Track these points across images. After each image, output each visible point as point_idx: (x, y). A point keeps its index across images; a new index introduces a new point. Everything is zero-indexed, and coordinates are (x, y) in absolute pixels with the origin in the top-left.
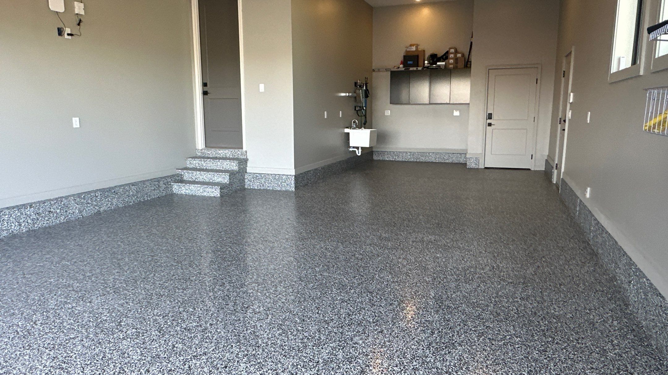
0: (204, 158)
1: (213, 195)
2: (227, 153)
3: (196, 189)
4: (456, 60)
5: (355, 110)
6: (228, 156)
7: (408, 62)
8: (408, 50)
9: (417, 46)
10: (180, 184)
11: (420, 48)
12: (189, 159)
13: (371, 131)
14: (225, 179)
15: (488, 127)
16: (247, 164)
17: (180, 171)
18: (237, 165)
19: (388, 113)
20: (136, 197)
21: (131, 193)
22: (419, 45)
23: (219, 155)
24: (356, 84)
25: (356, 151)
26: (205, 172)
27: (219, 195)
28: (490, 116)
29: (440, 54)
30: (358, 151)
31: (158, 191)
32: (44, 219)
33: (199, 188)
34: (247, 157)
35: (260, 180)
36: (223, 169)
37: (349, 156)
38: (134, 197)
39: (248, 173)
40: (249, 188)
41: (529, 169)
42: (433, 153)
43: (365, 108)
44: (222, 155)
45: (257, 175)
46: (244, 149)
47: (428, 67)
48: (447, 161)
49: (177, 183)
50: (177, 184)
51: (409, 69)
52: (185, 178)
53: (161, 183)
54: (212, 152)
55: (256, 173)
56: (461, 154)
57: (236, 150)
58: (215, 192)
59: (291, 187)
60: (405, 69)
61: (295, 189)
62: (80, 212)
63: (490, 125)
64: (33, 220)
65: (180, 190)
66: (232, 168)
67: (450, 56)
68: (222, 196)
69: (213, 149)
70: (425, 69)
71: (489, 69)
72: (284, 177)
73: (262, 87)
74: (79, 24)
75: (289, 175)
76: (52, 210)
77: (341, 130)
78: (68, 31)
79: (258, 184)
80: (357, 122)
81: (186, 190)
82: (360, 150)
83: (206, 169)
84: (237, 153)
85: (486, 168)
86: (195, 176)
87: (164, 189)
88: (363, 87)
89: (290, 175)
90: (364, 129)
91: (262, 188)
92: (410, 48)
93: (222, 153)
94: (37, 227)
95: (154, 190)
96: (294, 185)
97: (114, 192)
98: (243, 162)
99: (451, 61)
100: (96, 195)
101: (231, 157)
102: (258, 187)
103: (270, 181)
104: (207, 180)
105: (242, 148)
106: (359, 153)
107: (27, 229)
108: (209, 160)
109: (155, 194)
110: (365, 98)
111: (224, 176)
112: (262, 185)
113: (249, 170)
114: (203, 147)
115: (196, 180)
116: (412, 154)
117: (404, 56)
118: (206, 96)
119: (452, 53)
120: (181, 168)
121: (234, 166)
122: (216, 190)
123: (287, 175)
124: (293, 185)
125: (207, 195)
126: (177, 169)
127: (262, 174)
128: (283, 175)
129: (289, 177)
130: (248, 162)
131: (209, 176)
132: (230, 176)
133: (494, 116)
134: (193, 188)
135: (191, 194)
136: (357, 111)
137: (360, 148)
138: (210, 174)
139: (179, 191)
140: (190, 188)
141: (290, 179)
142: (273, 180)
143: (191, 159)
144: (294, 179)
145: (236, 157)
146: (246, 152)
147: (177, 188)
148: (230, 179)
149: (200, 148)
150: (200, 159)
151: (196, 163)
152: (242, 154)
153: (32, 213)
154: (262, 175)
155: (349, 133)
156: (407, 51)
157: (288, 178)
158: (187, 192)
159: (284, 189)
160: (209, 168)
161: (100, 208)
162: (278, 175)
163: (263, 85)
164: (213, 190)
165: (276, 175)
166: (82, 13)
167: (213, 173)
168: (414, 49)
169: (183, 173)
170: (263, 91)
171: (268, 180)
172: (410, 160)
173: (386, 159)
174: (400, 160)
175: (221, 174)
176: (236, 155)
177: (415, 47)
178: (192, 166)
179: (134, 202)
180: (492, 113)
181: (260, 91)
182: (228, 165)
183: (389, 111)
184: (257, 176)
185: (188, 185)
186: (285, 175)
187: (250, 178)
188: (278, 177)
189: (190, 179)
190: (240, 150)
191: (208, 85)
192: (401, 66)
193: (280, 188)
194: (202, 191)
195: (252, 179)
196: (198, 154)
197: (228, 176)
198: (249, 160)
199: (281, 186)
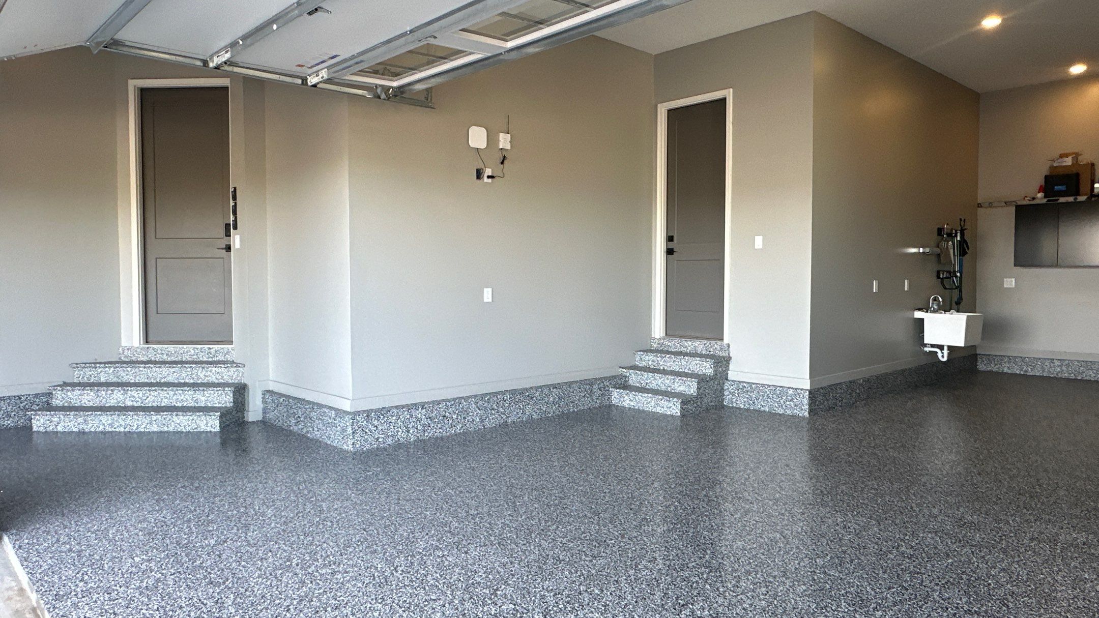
0: (662, 352)
1: (669, 413)
2: (699, 346)
3: (645, 400)
5: (938, 277)
6: (699, 350)
7: (1056, 187)
8: (1055, 164)
9: (1076, 156)
10: (622, 391)
11: (1084, 159)
12: (639, 353)
13: (968, 316)
14: (690, 388)
16: (729, 366)
17: (625, 370)
18: (712, 366)
19: (1010, 283)
20: (557, 406)
21: (551, 399)
22: (1081, 155)
23: (685, 349)
24: (940, 231)
25: (936, 352)
26: (661, 375)
27: (679, 414)
30: (943, 353)
31: (589, 399)
32: (437, 426)
33: (650, 400)
34: (729, 354)
35: (749, 393)
36: (690, 372)
37: (923, 361)
38: (555, 405)
39: (729, 381)
40: (730, 405)
43: (958, 274)
44: (689, 348)
45: (745, 384)
46: (726, 341)
49: (617, 388)
50: (618, 390)
51: (1058, 200)
52: (631, 382)
53: (596, 387)
54: (673, 344)
55: (742, 382)
57: (713, 342)
58: (673, 408)
59: (802, 410)
60: (1048, 201)
61: (809, 413)
62: (482, 421)
64: (423, 426)
65: (622, 399)
66: (704, 371)
68: (683, 416)
69: (677, 340)
70: (1093, 199)
72: (791, 392)
73: (759, 242)
74: (502, 163)
75: (798, 389)
76: (447, 414)
77: (908, 314)
78: (488, 172)
79: (745, 400)
80: (941, 300)
81: (631, 400)
82: (946, 352)
83: (664, 369)
84: (715, 347)
86: (646, 379)
87: (599, 396)
88: (956, 236)
89: (802, 390)
90: (956, 313)
91: (752, 408)
92: (1060, 160)
93: (690, 345)
94: (427, 436)
95: (584, 397)
96: (807, 407)
97: (529, 396)
98: (722, 362)
100: (504, 398)
101: (704, 352)
102: (744, 405)
103: (766, 397)
104: (663, 388)
105: (722, 339)
106: (943, 356)
107: (416, 438)
108: (668, 356)
109: (586, 404)
110: (960, 256)
111: (689, 383)
112: (751, 402)
113: (731, 375)
114: (662, 336)
115: (647, 387)
116: (1065, 363)
117: (1046, 177)
118: (670, 256)
120: (626, 365)
121: (706, 368)
122: (675, 405)
123: (796, 389)
125: (660, 412)
126: (620, 368)
127: (754, 384)
128: (789, 388)
129: (799, 391)
130: (730, 362)
131: (666, 381)
132: (699, 383)
134: (641, 398)
135: (637, 408)
136: (942, 279)
137: (946, 348)
138: (667, 379)
139: (621, 403)
140: (637, 398)
141: (802, 396)
142: (770, 395)
143: (642, 353)
144: (807, 397)
145: (712, 353)
146: (728, 346)
147: (619, 398)
148: (698, 388)
149: (657, 336)
150: (655, 354)
151: (649, 360)
152: (721, 349)
153: (424, 417)
154: (753, 386)
155: (922, 320)
156: (1052, 168)
157: (798, 394)
158: (632, 404)
159: (789, 412)
160: (669, 369)
161: (508, 417)
162: (781, 387)
163: (761, 237)
164: (671, 404)
165: (776, 387)
166: (508, 147)
167: (673, 377)
168: (1068, 161)
169: (628, 374)
170: (761, 247)
171: (763, 396)
172: (1060, 375)
173: (1006, 370)
174: (1038, 374)
175: (684, 379)
176: (712, 350)
177: (1070, 158)
178: (643, 364)
179: (554, 412)
181: (756, 247)
182: (698, 365)
183: (1013, 280)
184: (744, 387)
185: (633, 393)
186: (792, 388)
187: (732, 389)
188: (779, 391)
189: (638, 385)
190: (719, 342)
191: (675, 239)
192: (1040, 195)
193: (782, 410)
194: (653, 404)
195: (736, 392)
196: (655, 346)
197: (696, 384)
198: (732, 360)
199: (784, 407)
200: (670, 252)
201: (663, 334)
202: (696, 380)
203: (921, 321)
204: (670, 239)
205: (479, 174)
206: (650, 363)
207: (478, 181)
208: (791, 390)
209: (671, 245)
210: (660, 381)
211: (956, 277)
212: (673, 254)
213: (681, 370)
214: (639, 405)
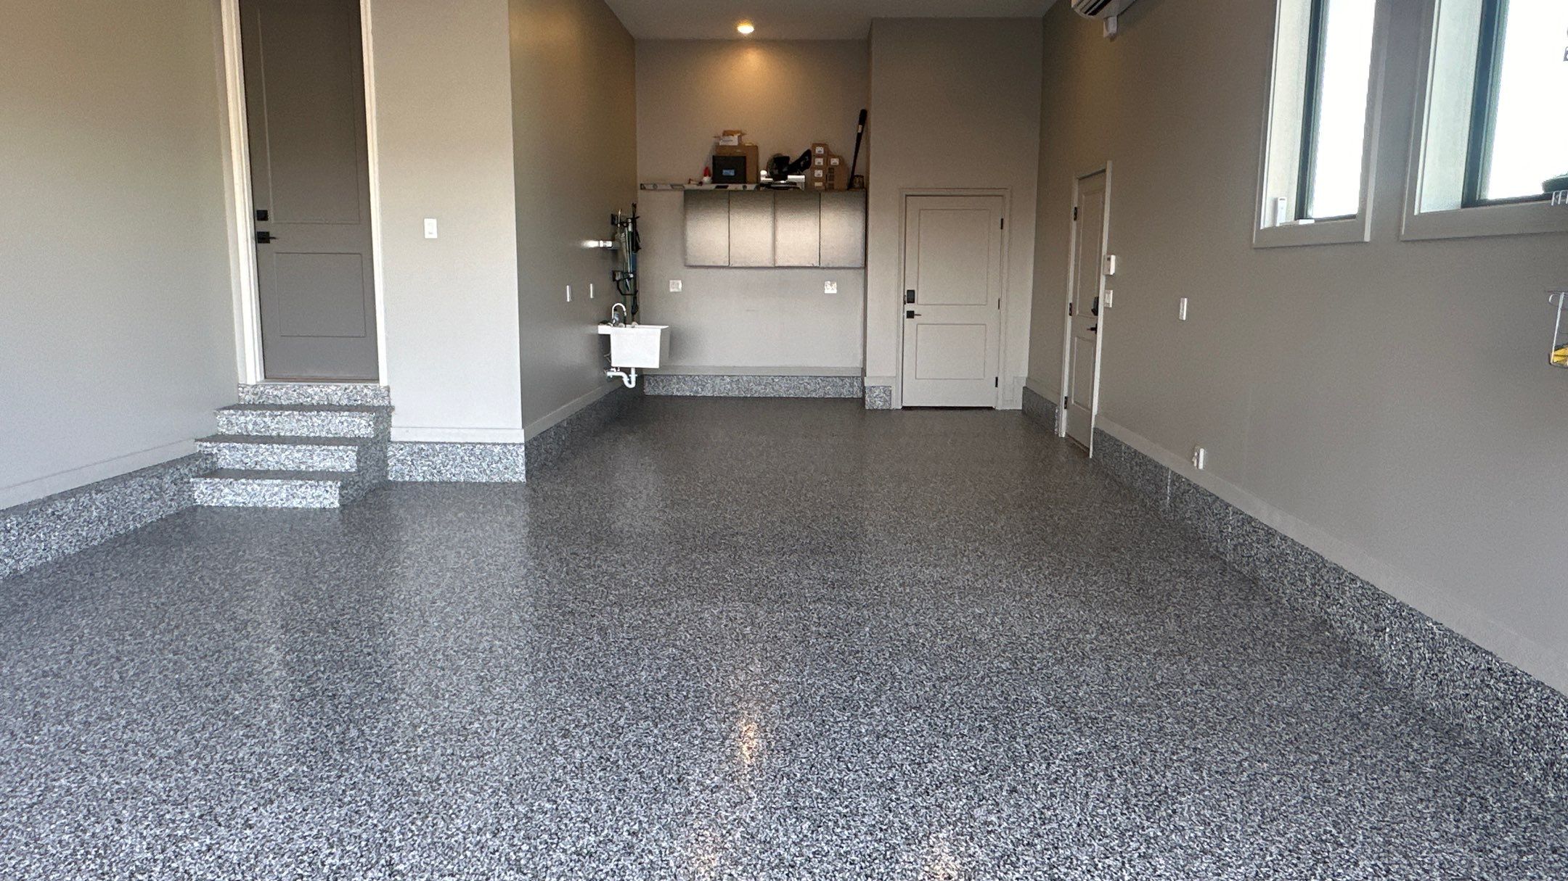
0: (263, 407)
1: (318, 506)
2: (335, 392)
3: (267, 491)
4: (830, 171)
5: (614, 280)
6: (335, 400)
7: (724, 171)
8: (721, 143)
9: (741, 134)
10: (217, 480)
11: (748, 141)
12: (226, 412)
13: (662, 330)
14: (346, 460)
15: (907, 320)
16: (390, 421)
17: (208, 444)
18: (371, 423)
19: (676, 286)
20: (106, 524)
21: (95, 514)
22: (745, 134)
23: (309, 400)
24: (613, 217)
25: (621, 377)
26: (285, 446)
27: (337, 505)
28: (910, 297)
29: (795, 155)
30: (629, 378)
31: (159, 502)
33: (276, 489)
34: (390, 403)
35: (431, 458)
36: (330, 435)
38: (102, 523)
39: (396, 443)
40: (399, 479)
41: (990, 408)
42: (783, 377)
44: (316, 397)
45: (423, 446)
46: (384, 381)
47: (768, 185)
48: (814, 395)
49: (205, 476)
50: (208, 480)
51: (726, 187)
52: (222, 463)
53: (167, 479)
54: (286, 392)
55: (418, 442)
56: (842, 378)
57: (359, 386)
58: (328, 497)
59: (516, 473)
60: (717, 187)
61: (526, 477)
63: (911, 315)
65: (216, 494)
66: (357, 432)
67: (816, 164)
68: (343, 505)
69: (290, 385)
70: (761, 189)
71: (907, 196)
72: (497, 449)
73: (431, 227)
75: (509, 444)
77: (590, 330)
79: (425, 468)
80: (624, 309)
81: (236, 494)
82: (633, 376)
83: (279, 435)
84: (365, 392)
85: (904, 408)
86: (254, 455)
87: (174, 495)
88: (627, 226)
89: (514, 445)
90: (637, 326)
91: (436, 479)
92: (726, 138)
93: (316, 392)
95: (150, 500)
96: (524, 468)
97: (53, 514)
98: (383, 414)
99: (819, 173)
100: (5, 527)
101: (344, 402)
102: (424, 477)
103: (459, 460)
104: (291, 466)
105: (377, 380)
106: (630, 382)
108: (287, 413)
109: (152, 513)
110: (633, 250)
111: (341, 454)
112: (435, 471)
113: (395, 435)
114: (259, 380)
115: (259, 467)
116: (736, 380)
117: (714, 157)
118: (261, 246)
119: (819, 156)
120: (204, 436)
121: (362, 426)
122: (327, 491)
123: (505, 445)
124: (522, 468)
125: (300, 506)
126: (197, 440)
127: (437, 443)
128: (494, 444)
129: (511, 448)
130: (393, 414)
131: (296, 455)
132: (358, 453)
133: (918, 297)
134: (259, 488)
135: (250, 505)
136: (618, 282)
137: (633, 371)
138: (299, 451)
139: (215, 500)
140: (249, 489)
141: (515, 454)
142: (466, 458)
143: (232, 412)
144: (523, 454)
145: (360, 402)
146: (388, 389)
147: (204, 492)
148: (358, 461)
149: (251, 381)
150: (259, 412)
151: (248, 422)
152: (376, 396)
154: (437, 447)
155: (608, 336)
156: (717, 146)
157: (509, 451)
158: (239, 499)
159: (496, 479)
160: (288, 434)
161: (17, 561)
162: (480, 444)
163: (434, 222)
164: (318, 492)
165: (474, 444)
167: (310, 447)
168: (734, 141)
169: (215, 451)
170: (435, 236)
171: (454, 460)
172: (730, 394)
173: (676, 393)
174: (709, 395)
175: (332, 448)
176: (359, 398)
177: (736, 137)
178: (237, 430)
179: (102, 537)
180: (915, 289)
181: (427, 236)
182: (345, 424)
183: (680, 282)
184: (419, 450)
185: (243, 481)
186: (498, 444)
187: (402, 455)
188: (479, 450)
189: (237, 467)
190: (370, 385)
191: (271, 215)
192: (706, 179)
193: (485, 477)
194: (284, 495)
195: (409, 458)
196: (247, 398)
197: (355, 453)
198: (397, 410)
199: (488, 472)
200: (262, 238)
201: (260, 378)
202: (350, 447)
203: (606, 339)
204: (260, 215)
206: (250, 427)
208: (499, 447)
209: (263, 226)
210: (283, 455)
211: (630, 279)
212: (268, 242)
213: (312, 435)
214: (255, 500)
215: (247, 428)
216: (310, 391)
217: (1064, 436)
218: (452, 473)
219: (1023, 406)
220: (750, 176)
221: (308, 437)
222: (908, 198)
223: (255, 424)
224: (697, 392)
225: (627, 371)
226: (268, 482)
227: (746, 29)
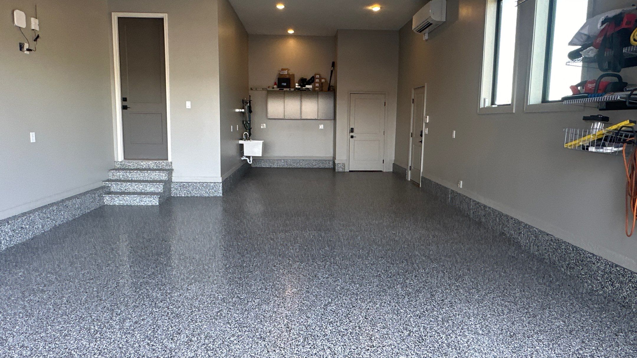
0: (126, 169)
1: (151, 204)
2: (151, 164)
3: (132, 199)
4: (321, 84)
5: (243, 123)
6: (151, 167)
7: (282, 84)
8: (281, 73)
9: (288, 70)
10: (113, 195)
11: (291, 72)
12: (112, 171)
13: (262, 142)
14: (160, 188)
15: (351, 139)
16: (172, 174)
17: (108, 183)
18: (167, 175)
19: (264, 126)
22: (289, 70)
23: (141, 167)
24: (243, 101)
25: (247, 160)
26: (137, 183)
27: (158, 204)
28: (352, 130)
29: (308, 78)
30: (250, 160)
31: (94, 203)
33: (135, 198)
34: (172, 168)
35: (187, 188)
36: (151, 180)
37: (242, 165)
38: (79, 210)
39: (174, 182)
40: (176, 196)
41: (381, 171)
42: (304, 160)
43: (249, 122)
44: (144, 166)
45: (185, 184)
46: (170, 160)
47: (299, 89)
48: (315, 167)
49: (107, 194)
51: (283, 89)
52: (112, 190)
53: (96, 194)
54: (132, 164)
55: (182, 182)
56: (325, 161)
58: (155, 201)
59: (219, 193)
60: (280, 89)
61: (223, 195)
63: (352, 137)
65: (113, 201)
66: (161, 178)
67: (316, 81)
68: (160, 204)
69: (134, 161)
70: (296, 90)
71: (350, 93)
72: (212, 184)
73: (188, 105)
74: (35, 40)
77: (236, 142)
78: (26, 46)
79: (185, 191)
80: (248, 134)
81: (120, 201)
83: (132, 180)
84: (162, 164)
85: (350, 171)
86: (125, 187)
87: (99, 201)
88: (247, 104)
89: (218, 183)
91: (189, 195)
92: (283, 71)
93: (144, 164)
96: (222, 191)
98: (170, 171)
99: (317, 85)
100: (53, 209)
101: (155, 168)
102: (185, 195)
104: (139, 191)
105: (167, 159)
106: (250, 162)
108: (135, 171)
109: (94, 206)
110: (250, 113)
111: (157, 186)
112: (189, 193)
113: (174, 179)
115: (126, 191)
116: (286, 161)
117: (278, 78)
118: (124, 110)
119: (317, 78)
120: (105, 180)
121: (163, 176)
122: (154, 199)
123: (215, 183)
124: (221, 191)
125: (144, 205)
126: (103, 181)
127: (190, 182)
128: (210, 183)
130: (173, 172)
132: (164, 186)
133: (355, 130)
134: (129, 198)
135: (125, 204)
137: (251, 157)
138: (141, 185)
139: (112, 203)
140: (125, 198)
141: (218, 186)
142: (200, 188)
143: (114, 171)
144: (221, 186)
145: (161, 168)
146: (171, 163)
147: (107, 200)
148: (164, 188)
149: (120, 160)
150: (125, 171)
151: (120, 175)
152: (167, 165)
154: (190, 184)
156: (279, 74)
157: (216, 185)
158: (121, 202)
159: (212, 195)
160: (136, 179)
162: (206, 182)
164: (152, 199)
165: (204, 183)
166: (37, 29)
167: (146, 184)
168: (286, 72)
169: (110, 185)
170: (190, 107)
171: (196, 188)
173: (263, 166)
176: (160, 166)
177: (287, 71)
178: (116, 178)
180: (354, 128)
181: (187, 107)
182: (157, 175)
183: (265, 124)
184: (183, 185)
185: (123, 195)
186: (212, 183)
187: (177, 187)
188: (205, 185)
189: (118, 191)
190: (165, 161)
191: (128, 99)
192: (275, 86)
193: (207, 194)
194: (138, 201)
195: (179, 188)
196: (118, 166)
197: (162, 186)
198: (174, 170)
199: (208, 193)
200: (124, 108)
201: (123, 159)
202: (161, 183)
203: (242, 145)
204: (124, 99)
205: (21, 47)
206: (121, 177)
207: (21, 52)
208: (213, 184)
209: (125, 103)
210: (136, 186)
211: (248, 123)
212: (127, 109)
213: (145, 179)
214: (127, 203)
215: (120, 177)
216: (142, 163)
217: (409, 180)
218: (195, 193)
219: (393, 170)
220: (292, 85)
221: (143, 180)
222: (351, 94)
223: (123, 175)
224: (271, 166)
225: (249, 157)
226: (132, 196)
227: (291, 32)
